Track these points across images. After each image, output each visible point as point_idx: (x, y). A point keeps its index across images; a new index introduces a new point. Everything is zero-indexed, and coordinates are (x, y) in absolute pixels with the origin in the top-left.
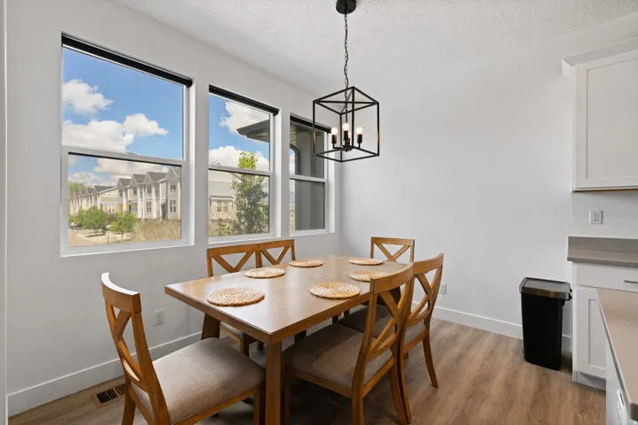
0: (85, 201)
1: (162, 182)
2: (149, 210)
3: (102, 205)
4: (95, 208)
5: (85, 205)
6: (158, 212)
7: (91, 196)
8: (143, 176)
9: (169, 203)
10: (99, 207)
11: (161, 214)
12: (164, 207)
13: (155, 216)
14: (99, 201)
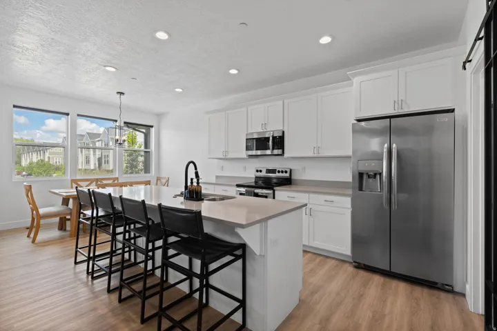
0: (35, 155)
1: (99, 141)
2: (88, 162)
3: (49, 158)
4: (42, 161)
5: (35, 158)
6: (95, 164)
7: (40, 151)
8: (83, 136)
9: (103, 157)
10: (47, 160)
11: (97, 165)
12: (100, 160)
13: (92, 167)
14: (47, 155)
